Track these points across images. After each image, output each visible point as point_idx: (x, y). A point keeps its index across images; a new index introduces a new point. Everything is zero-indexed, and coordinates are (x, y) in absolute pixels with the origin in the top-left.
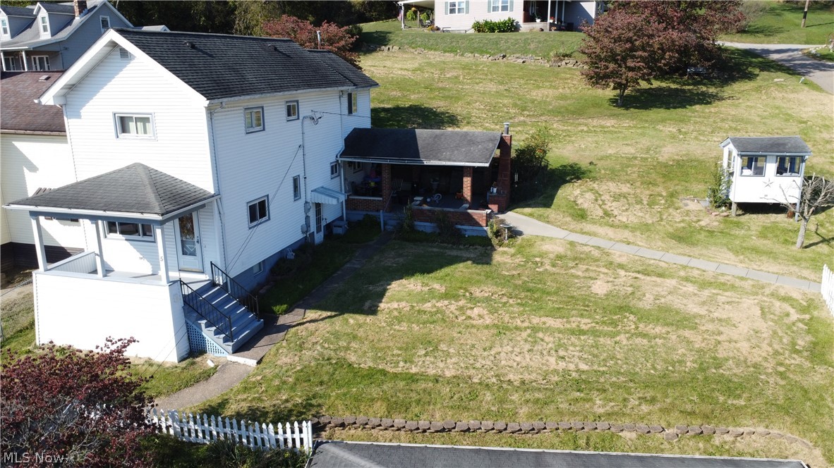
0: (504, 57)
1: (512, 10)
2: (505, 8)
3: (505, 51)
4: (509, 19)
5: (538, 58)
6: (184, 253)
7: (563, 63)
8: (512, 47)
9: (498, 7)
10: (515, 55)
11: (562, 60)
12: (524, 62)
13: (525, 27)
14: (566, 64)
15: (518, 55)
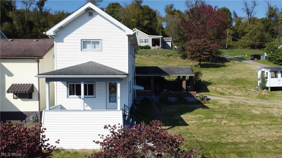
0: (150, 56)
1: (148, 42)
2: (145, 42)
3: (149, 54)
4: (147, 45)
5: (161, 56)
6: (110, 102)
7: (170, 57)
8: (151, 53)
9: (143, 42)
10: (153, 55)
11: (169, 57)
12: (157, 57)
13: (152, 48)
14: (171, 58)
15: (154, 55)
